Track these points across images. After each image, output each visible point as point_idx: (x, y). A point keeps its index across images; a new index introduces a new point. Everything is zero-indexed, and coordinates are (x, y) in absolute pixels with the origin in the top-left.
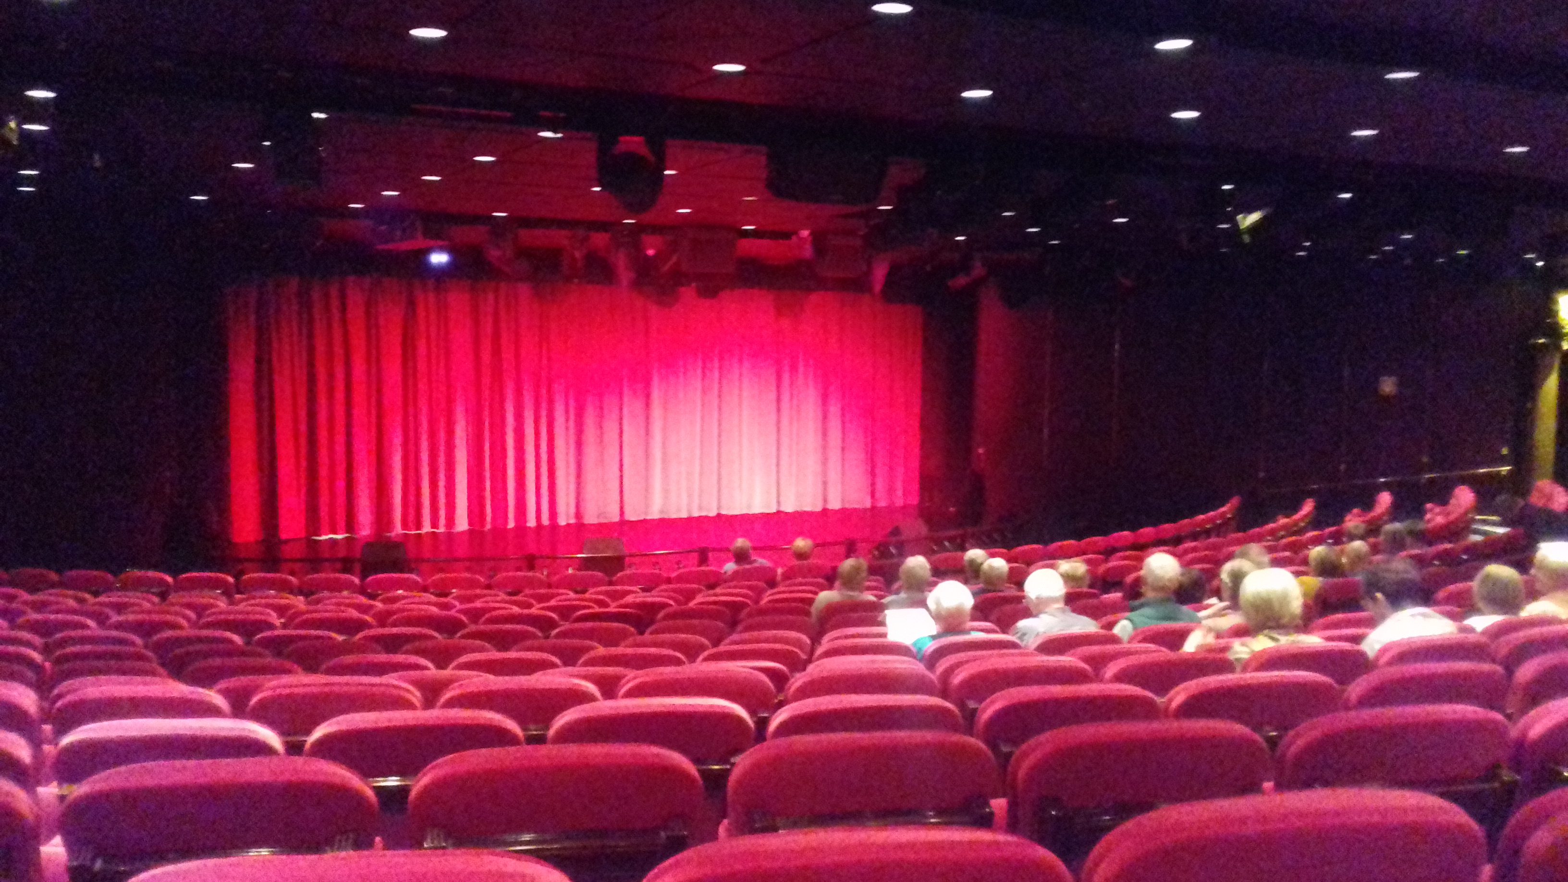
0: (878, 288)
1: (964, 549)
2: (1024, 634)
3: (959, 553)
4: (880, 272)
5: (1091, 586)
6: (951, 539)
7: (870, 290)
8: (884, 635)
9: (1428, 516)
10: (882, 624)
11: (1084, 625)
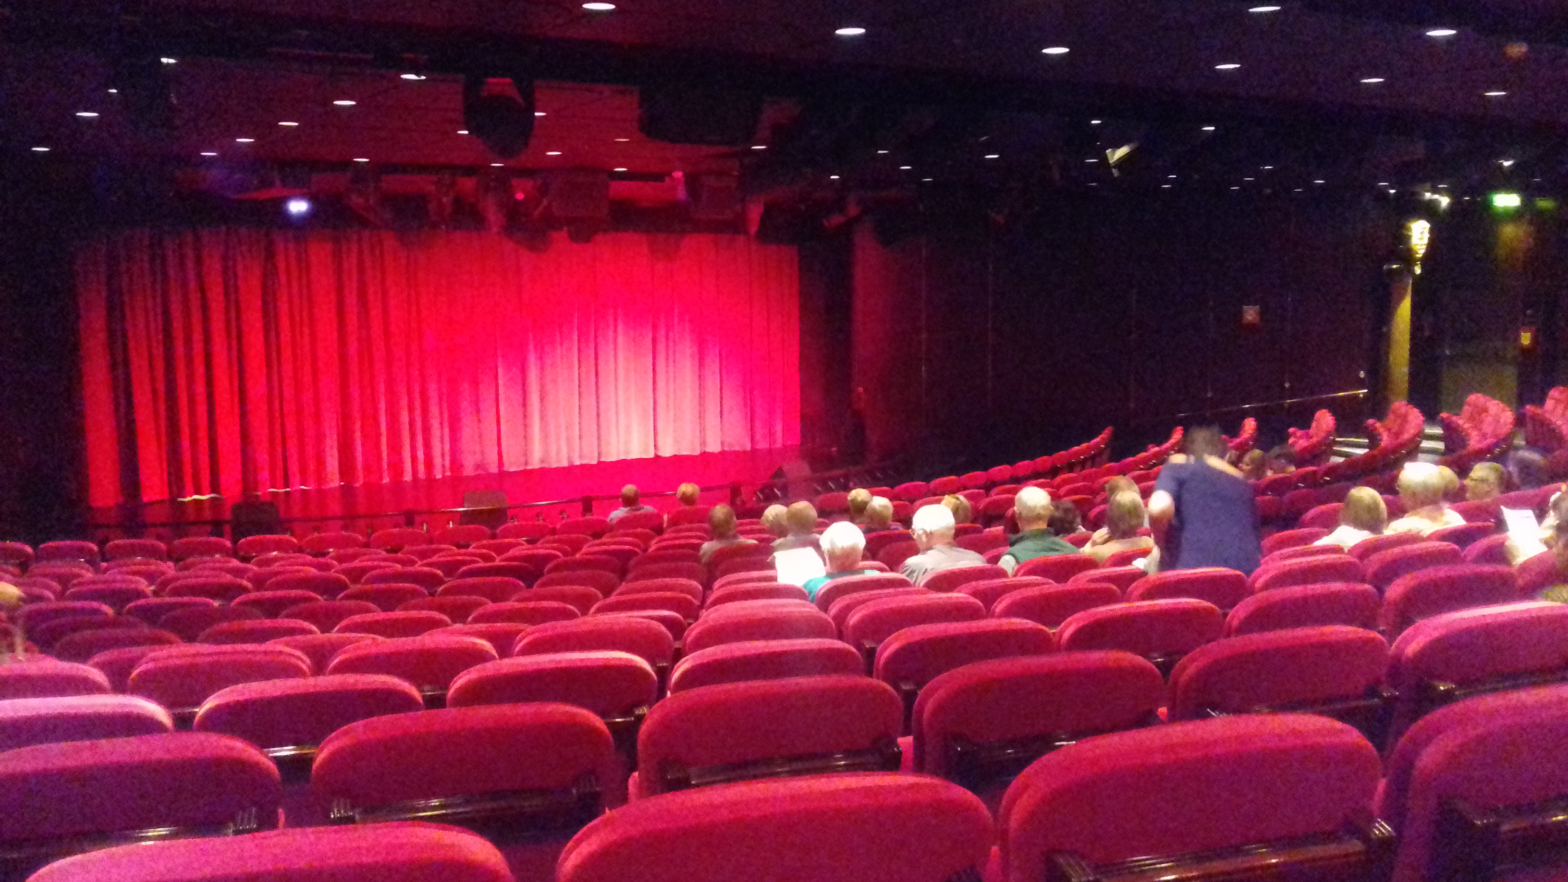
0: (753, 229)
1: (848, 489)
2: (912, 572)
3: (842, 493)
4: (755, 212)
5: (974, 521)
6: (835, 479)
7: (746, 233)
8: (774, 579)
9: (1291, 440)
10: (772, 566)
11: (970, 560)
